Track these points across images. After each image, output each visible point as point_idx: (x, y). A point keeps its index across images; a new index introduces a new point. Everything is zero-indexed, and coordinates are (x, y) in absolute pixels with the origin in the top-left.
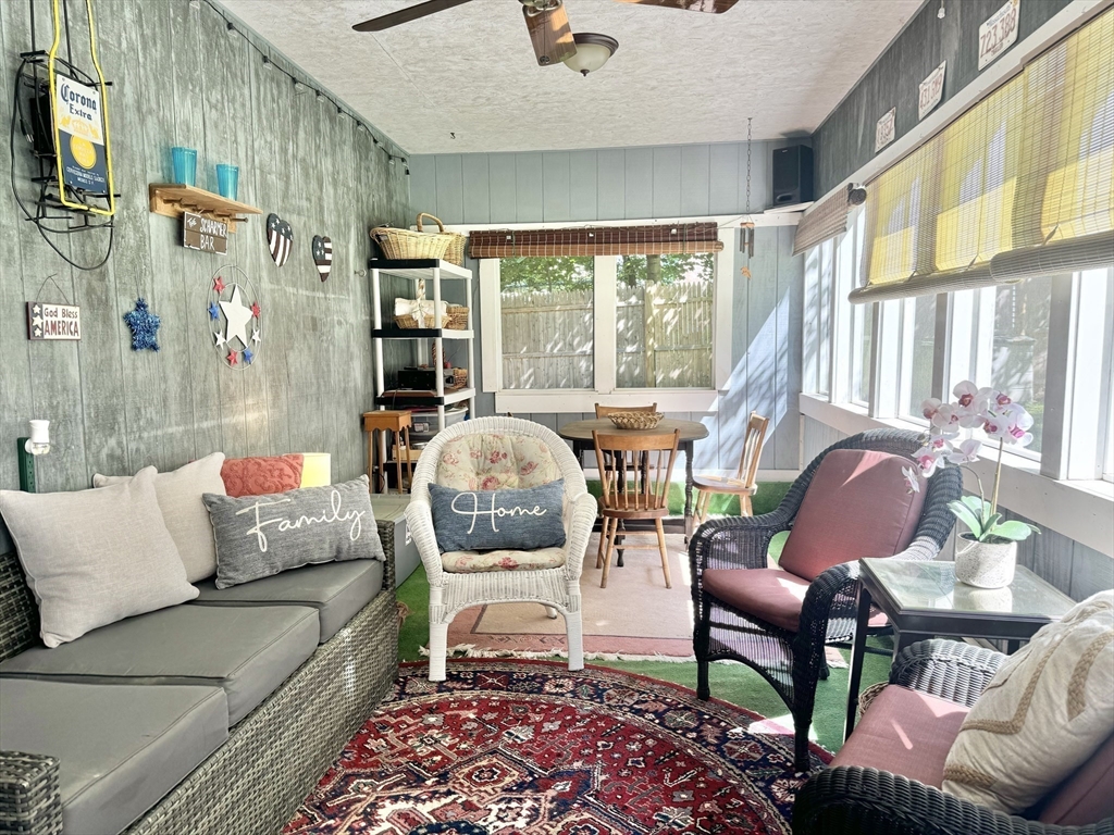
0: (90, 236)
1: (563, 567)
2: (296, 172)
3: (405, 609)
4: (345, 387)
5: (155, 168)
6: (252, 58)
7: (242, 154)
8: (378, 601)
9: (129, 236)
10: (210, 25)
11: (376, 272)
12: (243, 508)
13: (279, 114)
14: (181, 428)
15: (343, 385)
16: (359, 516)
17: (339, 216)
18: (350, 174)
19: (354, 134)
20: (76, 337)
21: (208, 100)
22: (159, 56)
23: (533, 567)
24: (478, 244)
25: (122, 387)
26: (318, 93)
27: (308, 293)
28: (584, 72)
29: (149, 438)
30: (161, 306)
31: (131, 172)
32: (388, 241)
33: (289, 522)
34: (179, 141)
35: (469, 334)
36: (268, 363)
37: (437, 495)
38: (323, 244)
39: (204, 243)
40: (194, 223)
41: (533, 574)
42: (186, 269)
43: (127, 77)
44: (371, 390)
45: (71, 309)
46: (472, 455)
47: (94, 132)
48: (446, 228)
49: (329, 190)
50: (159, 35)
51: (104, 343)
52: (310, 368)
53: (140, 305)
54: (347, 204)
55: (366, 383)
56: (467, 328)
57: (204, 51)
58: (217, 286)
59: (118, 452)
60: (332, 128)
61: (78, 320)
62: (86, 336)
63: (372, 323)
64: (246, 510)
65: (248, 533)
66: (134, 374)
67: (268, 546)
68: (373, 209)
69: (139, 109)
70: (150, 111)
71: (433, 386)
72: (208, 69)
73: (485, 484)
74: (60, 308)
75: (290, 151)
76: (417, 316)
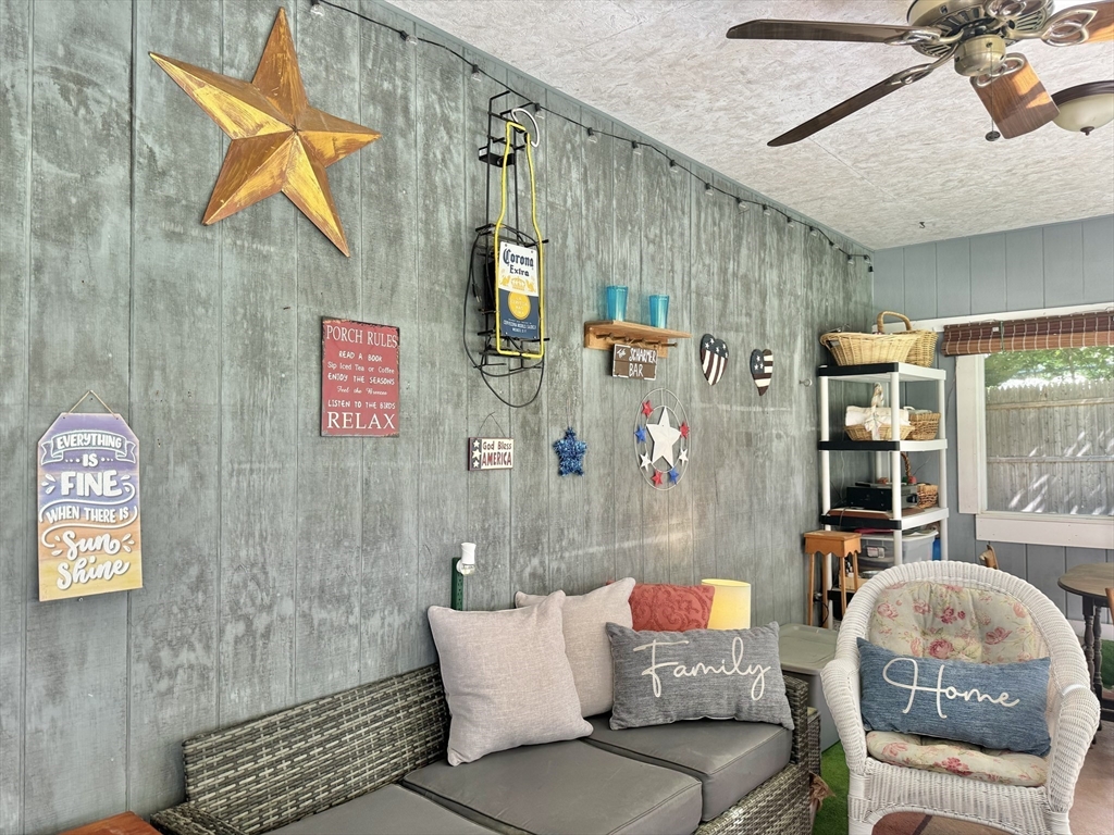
0: (528, 376)
1: (1042, 788)
2: (736, 290)
3: (823, 789)
4: (783, 505)
5: (591, 308)
6: (693, 188)
7: (678, 282)
8: (783, 778)
9: (564, 372)
10: (653, 166)
11: (825, 380)
12: (641, 644)
13: (720, 236)
14: (602, 549)
15: (780, 502)
16: (763, 671)
17: (783, 327)
18: (798, 282)
19: (806, 241)
20: (509, 466)
21: (646, 237)
22: (600, 206)
23: (992, 779)
24: (955, 339)
25: (547, 510)
26: (764, 207)
27: (743, 409)
28: (1086, 130)
29: (570, 557)
30: (588, 432)
31: (568, 314)
32: (839, 346)
33: (685, 668)
34: (615, 278)
35: (941, 444)
36: (696, 482)
37: (868, 655)
38: (762, 358)
39: (633, 370)
40: (624, 353)
41: (994, 789)
42: (616, 396)
43: (570, 230)
44: (815, 507)
45: (506, 441)
46: (916, 608)
47: (530, 286)
48: (914, 325)
49: (773, 302)
50: (602, 187)
51: (534, 469)
52: (742, 485)
53: (569, 434)
54: (794, 313)
55: (809, 500)
56: (937, 437)
57: (645, 192)
58: (646, 410)
59: (540, 571)
60: (780, 239)
61: (511, 451)
62: (518, 465)
63: (819, 434)
64: (643, 647)
65: (644, 673)
66: (560, 497)
67: (662, 692)
68: (826, 314)
69: (579, 257)
70: (589, 258)
71: (889, 507)
72: (648, 208)
73: (933, 649)
74: (497, 441)
75: (730, 271)
76: (870, 427)
